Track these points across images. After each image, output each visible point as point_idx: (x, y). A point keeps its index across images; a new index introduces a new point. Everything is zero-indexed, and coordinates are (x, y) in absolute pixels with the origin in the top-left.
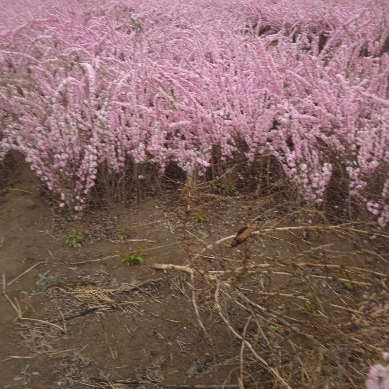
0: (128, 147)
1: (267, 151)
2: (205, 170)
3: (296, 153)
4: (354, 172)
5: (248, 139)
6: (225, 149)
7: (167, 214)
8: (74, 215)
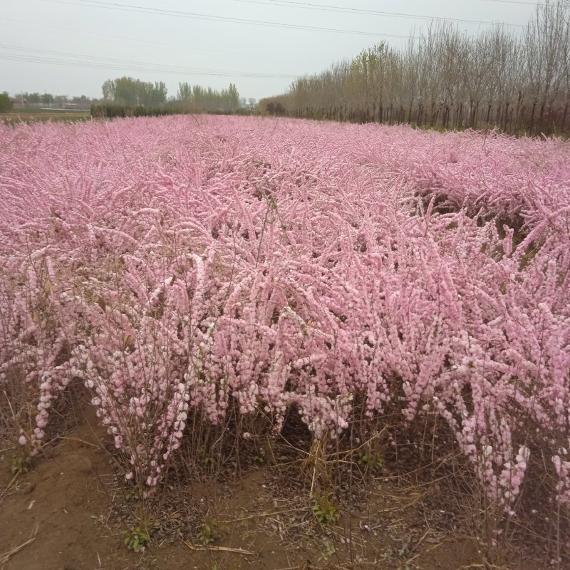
0: (236, 386)
1: (433, 408)
2: (340, 431)
3: (477, 420)
4: (563, 466)
5: (406, 387)
6: (373, 400)
7: (278, 502)
8: (143, 490)
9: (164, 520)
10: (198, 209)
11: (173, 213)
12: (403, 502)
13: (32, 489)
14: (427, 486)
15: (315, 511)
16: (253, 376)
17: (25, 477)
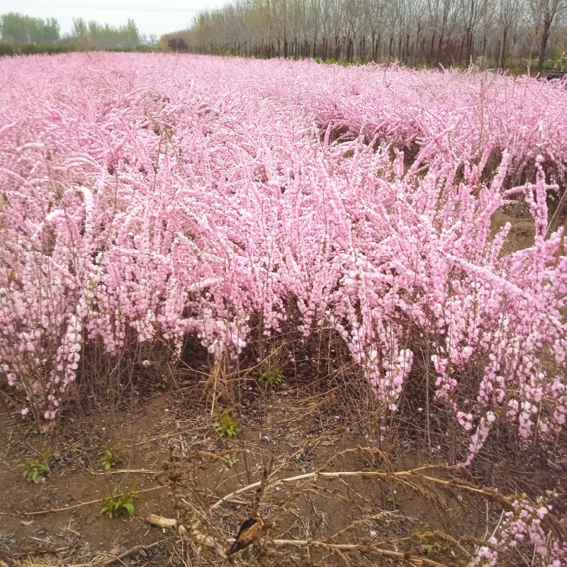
0: (132, 316)
1: (326, 323)
2: (240, 351)
3: (365, 329)
4: (441, 363)
5: (301, 305)
6: (269, 319)
7: (180, 423)
8: (42, 425)
9: (64, 451)
10: (93, 145)
11: (64, 150)
12: (301, 412)
14: (324, 396)
15: (217, 427)
16: (150, 305)
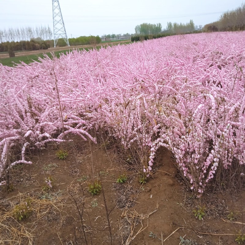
0: (235, 152)
9: (208, 208)
10: (193, 75)
13: (150, 190)
17: (146, 185)
